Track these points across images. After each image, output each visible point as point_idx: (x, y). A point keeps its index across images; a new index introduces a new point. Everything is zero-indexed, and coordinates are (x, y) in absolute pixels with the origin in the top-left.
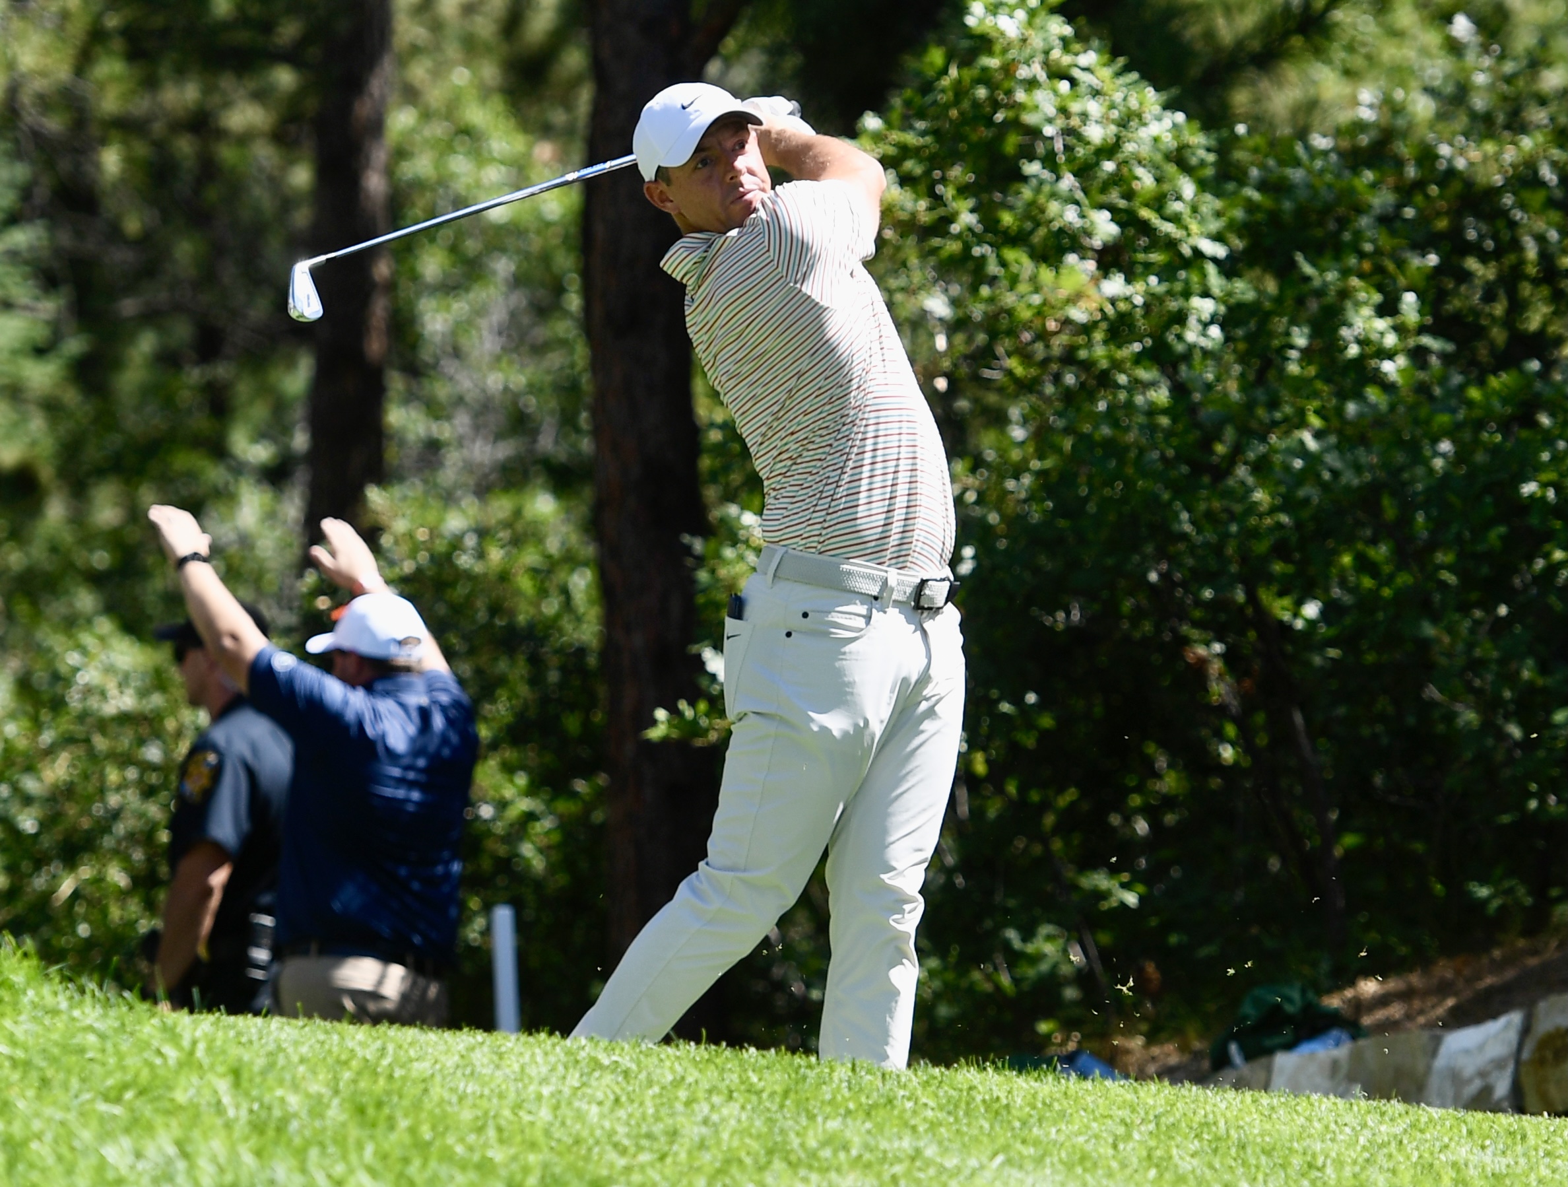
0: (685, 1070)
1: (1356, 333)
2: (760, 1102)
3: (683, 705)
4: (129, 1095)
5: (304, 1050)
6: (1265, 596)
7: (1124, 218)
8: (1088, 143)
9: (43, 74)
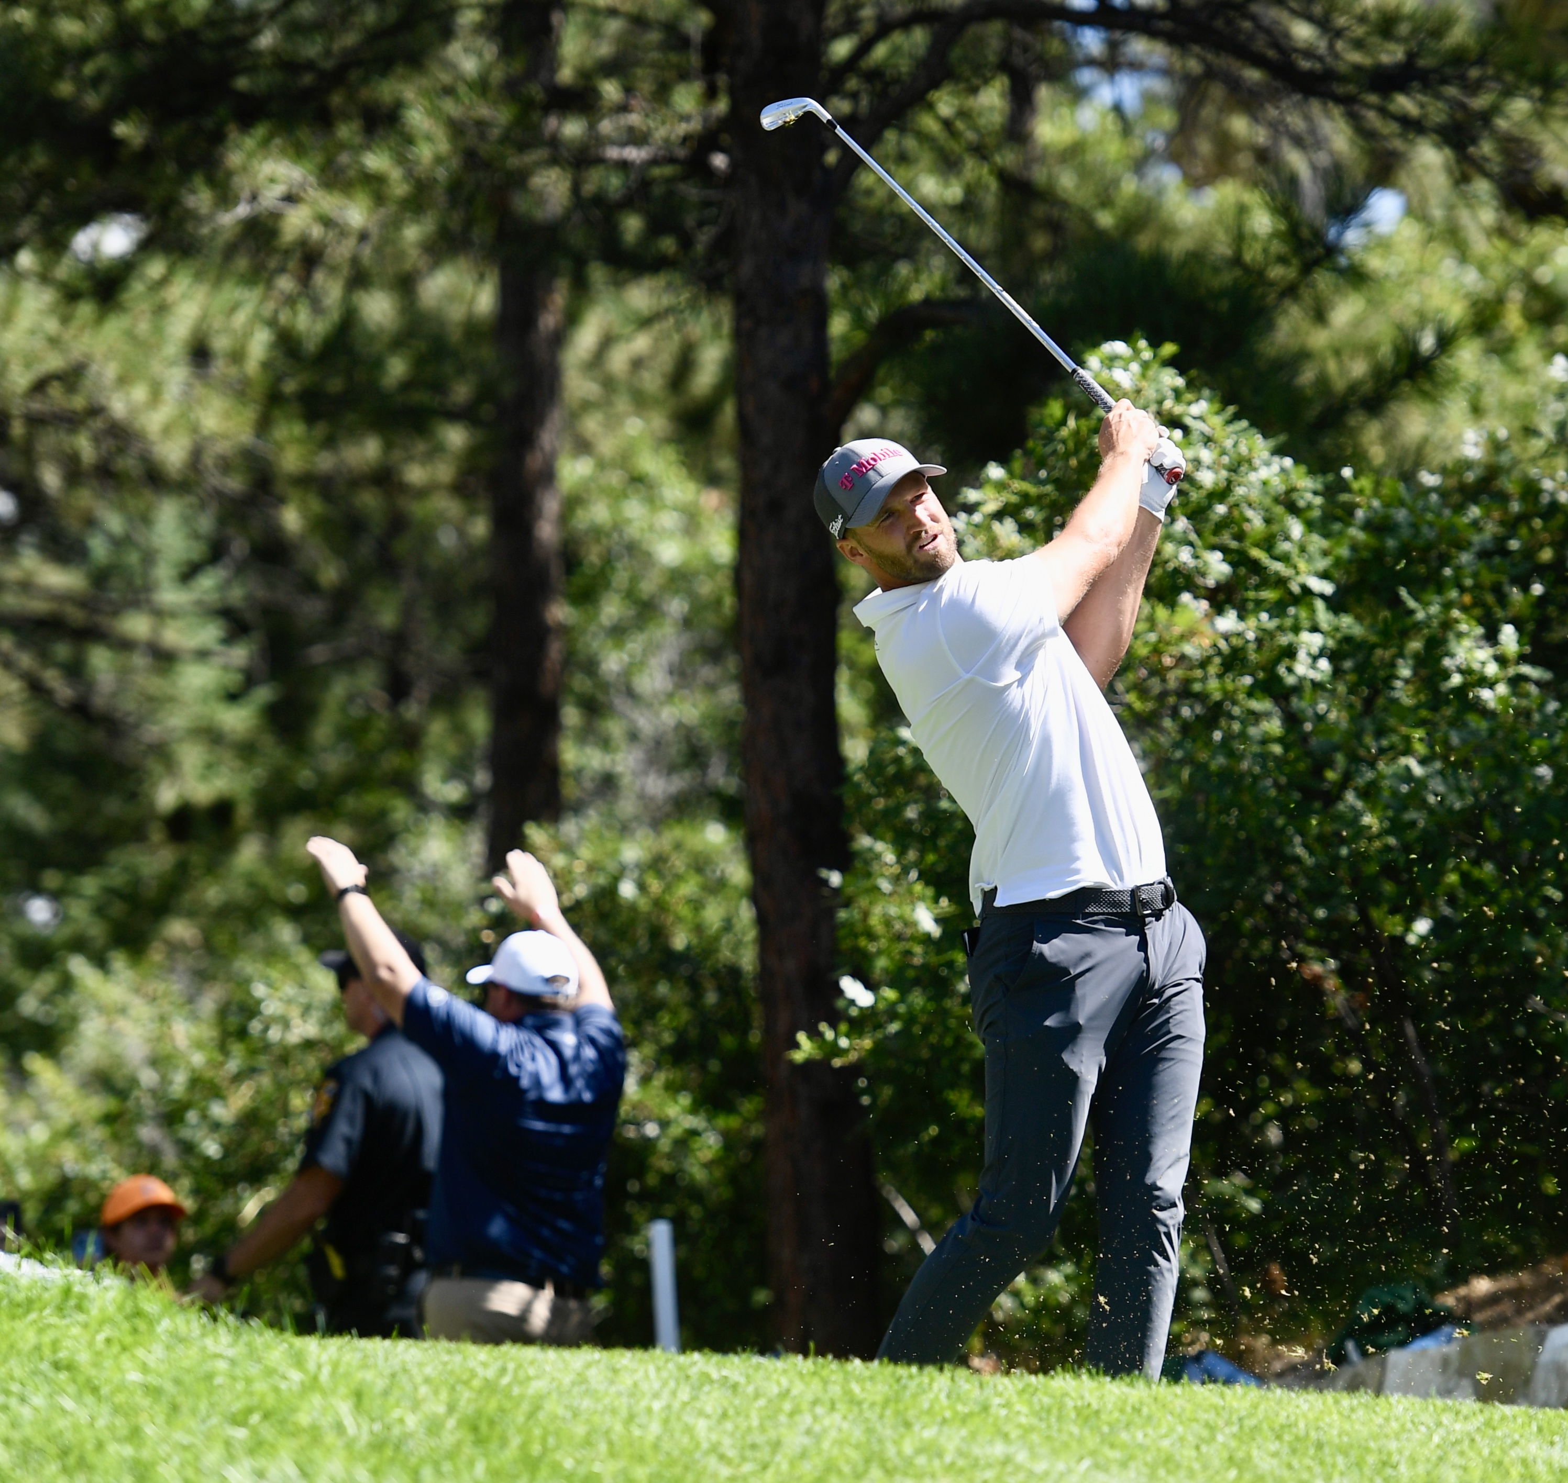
0: (791, 1382)
1: (1458, 663)
2: (861, 1411)
3: (824, 1027)
4: (255, 1418)
5: (428, 1370)
6: (1375, 914)
7: (1238, 559)
8: (1201, 487)
9: (224, 436)
